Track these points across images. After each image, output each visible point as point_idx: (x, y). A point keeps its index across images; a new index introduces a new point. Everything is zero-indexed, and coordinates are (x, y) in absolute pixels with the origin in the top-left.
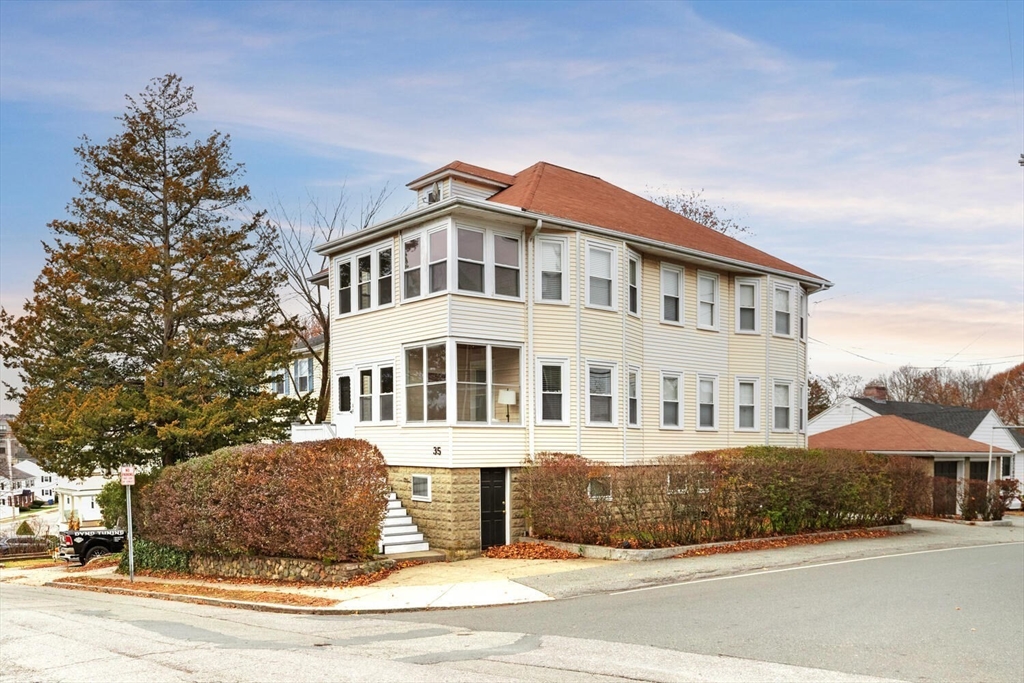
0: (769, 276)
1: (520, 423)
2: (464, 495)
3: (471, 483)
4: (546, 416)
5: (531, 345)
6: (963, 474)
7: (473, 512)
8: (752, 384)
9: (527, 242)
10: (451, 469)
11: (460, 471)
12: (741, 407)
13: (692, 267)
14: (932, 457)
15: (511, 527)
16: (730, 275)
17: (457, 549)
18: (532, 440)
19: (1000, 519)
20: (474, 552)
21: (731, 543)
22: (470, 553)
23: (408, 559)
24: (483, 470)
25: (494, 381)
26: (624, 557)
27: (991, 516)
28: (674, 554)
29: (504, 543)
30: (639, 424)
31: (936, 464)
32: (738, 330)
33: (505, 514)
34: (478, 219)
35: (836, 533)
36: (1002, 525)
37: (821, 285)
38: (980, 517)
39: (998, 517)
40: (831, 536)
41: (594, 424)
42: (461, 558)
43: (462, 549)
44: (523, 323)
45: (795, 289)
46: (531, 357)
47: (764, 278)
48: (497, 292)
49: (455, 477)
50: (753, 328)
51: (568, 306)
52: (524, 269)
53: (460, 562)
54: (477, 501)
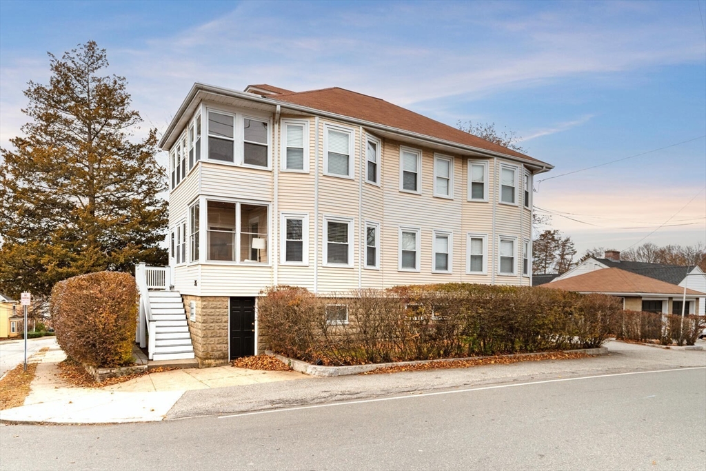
0: (495, 158)
1: (268, 263)
2: (212, 317)
3: (220, 308)
4: (289, 258)
5: (276, 203)
6: (667, 310)
7: (221, 331)
8: (481, 240)
9: (273, 125)
10: (201, 297)
11: (209, 298)
12: (472, 257)
13: (429, 151)
14: (640, 297)
15: (258, 343)
16: (464, 158)
17: (205, 359)
18: (275, 276)
19: (693, 344)
20: (222, 361)
21: (423, 362)
22: (218, 362)
23: (161, 366)
24: (232, 299)
25: (242, 230)
26: (313, 373)
27: (685, 342)
28: (362, 371)
29: (253, 354)
30: (378, 266)
31: (643, 302)
32: (470, 199)
33: (254, 332)
34: (228, 105)
35: (532, 355)
36: (694, 349)
37: (542, 167)
38: (674, 342)
39: (690, 342)
40: (526, 357)
41: (331, 265)
42: (209, 366)
43: (210, 359)
44: (270, 187)
45: (520, 170)
46: (276, 213)
47: (492, 160)
48: (245, 162)
49: (204, 303)
50: (483, 198)
51: (308, 174)
52: (272, 146)
53: (208, 369)
54: (226, 322)
